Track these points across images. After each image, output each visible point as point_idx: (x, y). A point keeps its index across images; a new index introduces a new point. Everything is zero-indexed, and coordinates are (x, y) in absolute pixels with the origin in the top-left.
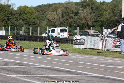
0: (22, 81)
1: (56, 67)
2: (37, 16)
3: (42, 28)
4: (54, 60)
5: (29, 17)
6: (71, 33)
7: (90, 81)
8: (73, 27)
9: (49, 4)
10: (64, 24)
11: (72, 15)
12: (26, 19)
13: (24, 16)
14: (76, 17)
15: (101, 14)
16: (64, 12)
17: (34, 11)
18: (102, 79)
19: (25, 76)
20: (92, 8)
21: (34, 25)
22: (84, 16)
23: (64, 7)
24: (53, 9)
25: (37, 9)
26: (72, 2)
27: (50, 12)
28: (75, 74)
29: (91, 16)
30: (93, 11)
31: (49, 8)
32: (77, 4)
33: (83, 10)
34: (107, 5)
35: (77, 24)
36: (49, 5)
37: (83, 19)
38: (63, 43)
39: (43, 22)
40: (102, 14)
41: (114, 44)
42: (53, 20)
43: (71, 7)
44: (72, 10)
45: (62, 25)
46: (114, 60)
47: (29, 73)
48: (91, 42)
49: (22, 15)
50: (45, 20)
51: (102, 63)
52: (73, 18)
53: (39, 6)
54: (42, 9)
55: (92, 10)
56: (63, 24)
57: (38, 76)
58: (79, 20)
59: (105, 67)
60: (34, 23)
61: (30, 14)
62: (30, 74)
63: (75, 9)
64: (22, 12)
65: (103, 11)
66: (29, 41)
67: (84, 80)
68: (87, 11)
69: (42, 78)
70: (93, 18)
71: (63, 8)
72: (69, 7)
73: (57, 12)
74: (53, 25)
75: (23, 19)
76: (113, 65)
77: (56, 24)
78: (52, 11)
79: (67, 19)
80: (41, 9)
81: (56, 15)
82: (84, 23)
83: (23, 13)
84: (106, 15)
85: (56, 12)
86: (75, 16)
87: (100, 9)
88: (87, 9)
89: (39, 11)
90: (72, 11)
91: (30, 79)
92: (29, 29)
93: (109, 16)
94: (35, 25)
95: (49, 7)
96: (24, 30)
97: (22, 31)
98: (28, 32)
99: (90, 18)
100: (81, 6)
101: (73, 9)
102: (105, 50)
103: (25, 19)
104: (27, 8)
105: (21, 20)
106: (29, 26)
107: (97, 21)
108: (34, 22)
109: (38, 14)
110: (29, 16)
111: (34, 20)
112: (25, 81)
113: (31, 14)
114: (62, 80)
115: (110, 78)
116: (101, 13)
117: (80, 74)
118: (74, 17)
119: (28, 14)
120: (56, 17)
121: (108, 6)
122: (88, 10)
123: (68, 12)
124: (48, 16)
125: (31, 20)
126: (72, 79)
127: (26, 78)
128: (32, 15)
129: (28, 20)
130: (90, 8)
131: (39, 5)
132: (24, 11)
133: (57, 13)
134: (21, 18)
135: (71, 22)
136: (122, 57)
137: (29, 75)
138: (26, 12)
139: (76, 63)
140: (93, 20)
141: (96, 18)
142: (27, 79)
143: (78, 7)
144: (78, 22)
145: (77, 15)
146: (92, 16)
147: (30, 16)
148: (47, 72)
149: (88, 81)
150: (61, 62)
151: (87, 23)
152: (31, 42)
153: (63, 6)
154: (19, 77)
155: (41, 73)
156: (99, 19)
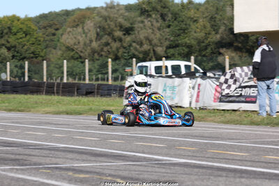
0: (12, 178)
1: (89, 146)
2: (39, 39)
3: (53, 65)
4: (82, 132)
5: (21, 40)
6: (118, 74)
7: (170, 175)
8: (122, 59)
9: (67, 11)
10: (102, 55)
11: (118, 34)
12: (15, 47)
13: (10, 40)
14: (128, 39)
15: (184, 30)
16: (100, 27)
17: (33, 27)
18: (196, 170)
19: (17, 169)
20: (163, 17)
21: (34, 59)
22: (146, 35)
23: (101, 17)
24: (75, 21)
25: (38, 23)
26: (118, 5)
27: (69, 29)
28: (134, 161)
29: (161, 35)
30: (166, 22)
31: (65, 19)
32: (129, 8)
33: (142, 22)
34: (198, 10)
35: (130, 54)
36: (67, 13)
37: (144, 42)
38: (101, 96)
39: (54, 51)
40: (187, 29)
41: (218, 94)
42: (76, 47)
43: (116, 16)
44: (120, 23)
45: (97, 58)
46: (220, 128)
47: (26, 162)
48: (165, 90)
49: (7, 36)
50: (58, 48)
51: (192, 136)
52: (120, 40)
53: (43, 17)
54: (51, 22)
55: (164, 20)
56: (98, 54)
57: (49, 168)
58: (134, 44)
59: (200, 144)
60: (32, 55)
61: (24, 35)
62: (30, 165)
63: (125, 20)
64: (5, 31)
65: (188, 22)
66: (22, 93)
67: (156, 172)
68: (152, 25)
69: (57, 172)
70: (166, 39)
71: (98, 19)
72: (112, 15)
73: (85, 28)
74: (77, 58)
75: (8, 45)
76: (217, 138)
77: (82, 55)
78: (74, 27)
79: (107, 44)
80: (47, 22)
81: (84, 35)
82: (146, 51)
83: (7, 33)
84: (195, 32)
85: (83, 28)
86: (125, 34)
87: (181, 19)
88: (152, 20)
89: (45, 28)
90: (118, 24)
91: (30, 175)
92: (22, 67)
93: (202, 34)
94: (36, 58)
95: (65, 17)
96: (11, 72)
97: (6, 72)
98: (19, 74)
99: (160, 40)
100: (138, 13)
101: (120, 20)
102: (198, 107)
103: (13, 45)
104: (16, 22)
105: (4, 47)
106: (21, 62)
107: (177, 46)
108: (33, 53)
109: (41, 34)
110: (21, 38)
111: (32, 49)
112: (19, 178)
113: (26, 35)
114: (103, 174)
115: (213, 166)
116: (184, 26)
117: (145, 159)
118: (123, 37)
119: (18, 34)
120: (81, 39)
121: (200, 10)
122: (155, 21)
123: (109, 27)
124: (65, 37)
125: (26, 47)
126: (127, 172)
127: (19, 174)
128: (28, 37)
129: (19, 48)
130: (159, 16)
131: (44, 14)
132: (9, 28)
133: (84, 31)
134: (3, 45)
135: (118, 49)
136: (237, 120)
137: (26, 165)
138: (14, 30)
139: (134, 137)
140: (167, 43)
141: (172, 38)
142: (24, 174)
143: (133, 14)
144: (132, 48)
145: (129, 34)
146: (163, 34)
147: (24, 39)
148: (67, 158)
149: (165, 174)
150: (98, 136)
151: (154, 50)
152: (29, 96)
153: (99, 14)
154: (4, 170)
155: (54, 160)
156: (180, 42)
